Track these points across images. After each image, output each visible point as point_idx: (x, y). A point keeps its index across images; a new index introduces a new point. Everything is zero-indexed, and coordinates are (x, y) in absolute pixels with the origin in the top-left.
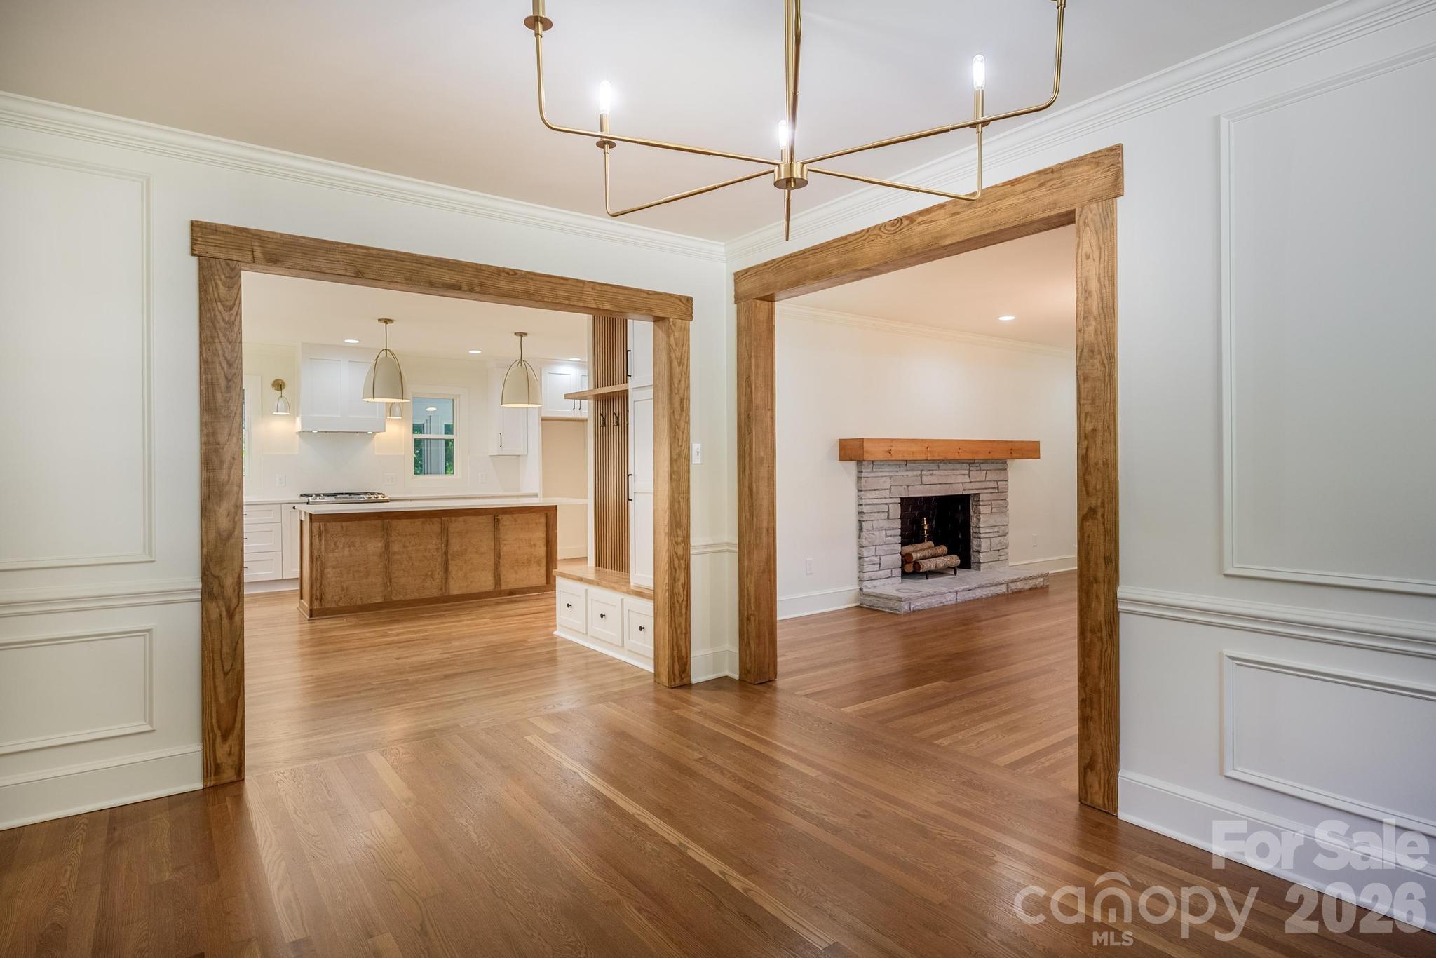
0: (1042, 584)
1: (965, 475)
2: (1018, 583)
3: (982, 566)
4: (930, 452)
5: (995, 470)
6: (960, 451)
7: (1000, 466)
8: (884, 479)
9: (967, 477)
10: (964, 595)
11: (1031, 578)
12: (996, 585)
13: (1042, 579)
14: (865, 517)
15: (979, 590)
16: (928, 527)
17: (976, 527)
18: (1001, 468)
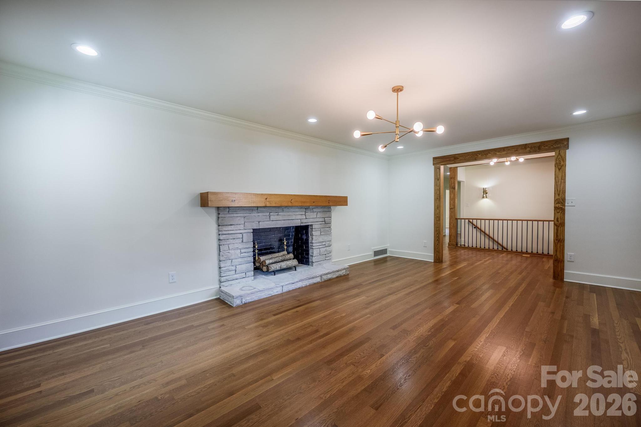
0: (345, 273)
1: (302, 215)
2: (328, 275)
3: (314, 264)
4: (269, 201)
5: (323, 212)
6: (292, 201)
7: (326, 210)
8: (239, 218)
9: (304, 216)
10: (288, 287)
11: (338, 271)
12: (313, 278)
13: (345, 271)
14: (222, 243)
15: (300, 283)
16: (286, 243)
17: (311, 243)
18: (327, 211)
